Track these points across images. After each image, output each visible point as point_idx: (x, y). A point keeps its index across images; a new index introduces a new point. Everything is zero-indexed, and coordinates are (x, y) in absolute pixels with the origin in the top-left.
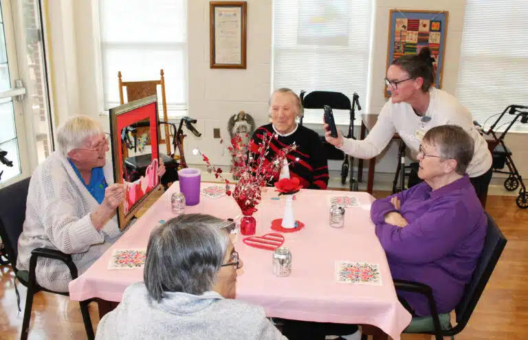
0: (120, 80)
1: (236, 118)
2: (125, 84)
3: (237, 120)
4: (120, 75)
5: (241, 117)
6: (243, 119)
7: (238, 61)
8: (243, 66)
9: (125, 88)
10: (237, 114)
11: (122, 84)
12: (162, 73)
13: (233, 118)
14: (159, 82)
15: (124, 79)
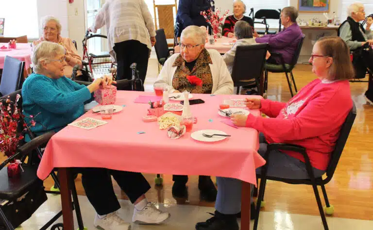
0: (154, 4)
2: (157, 6)
4: (154, 2)
9: (156, 8)
11: (155, 6)
12: (176, 1)
14: (174, 6)
15: (156, 4)
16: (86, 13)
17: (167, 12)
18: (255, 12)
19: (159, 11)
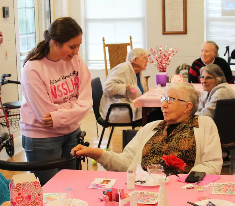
0: (104, 43)
1: (180, 68)
2: (107, 45)
3: (182, 69)
4: (104, 40)
5: (184, 67)
6: (185, 69)
7: (182, 30)
8: (185, 32)
9: (107, 48)
10: (181, 65)
11: (105, 45)
12: (131, 38)
13: (178, 68)
14: (129, 44)
15: (106, 43)
16: (18, 55)
17: (120, 52)
18: (231, 51)
19: (110, 51)
